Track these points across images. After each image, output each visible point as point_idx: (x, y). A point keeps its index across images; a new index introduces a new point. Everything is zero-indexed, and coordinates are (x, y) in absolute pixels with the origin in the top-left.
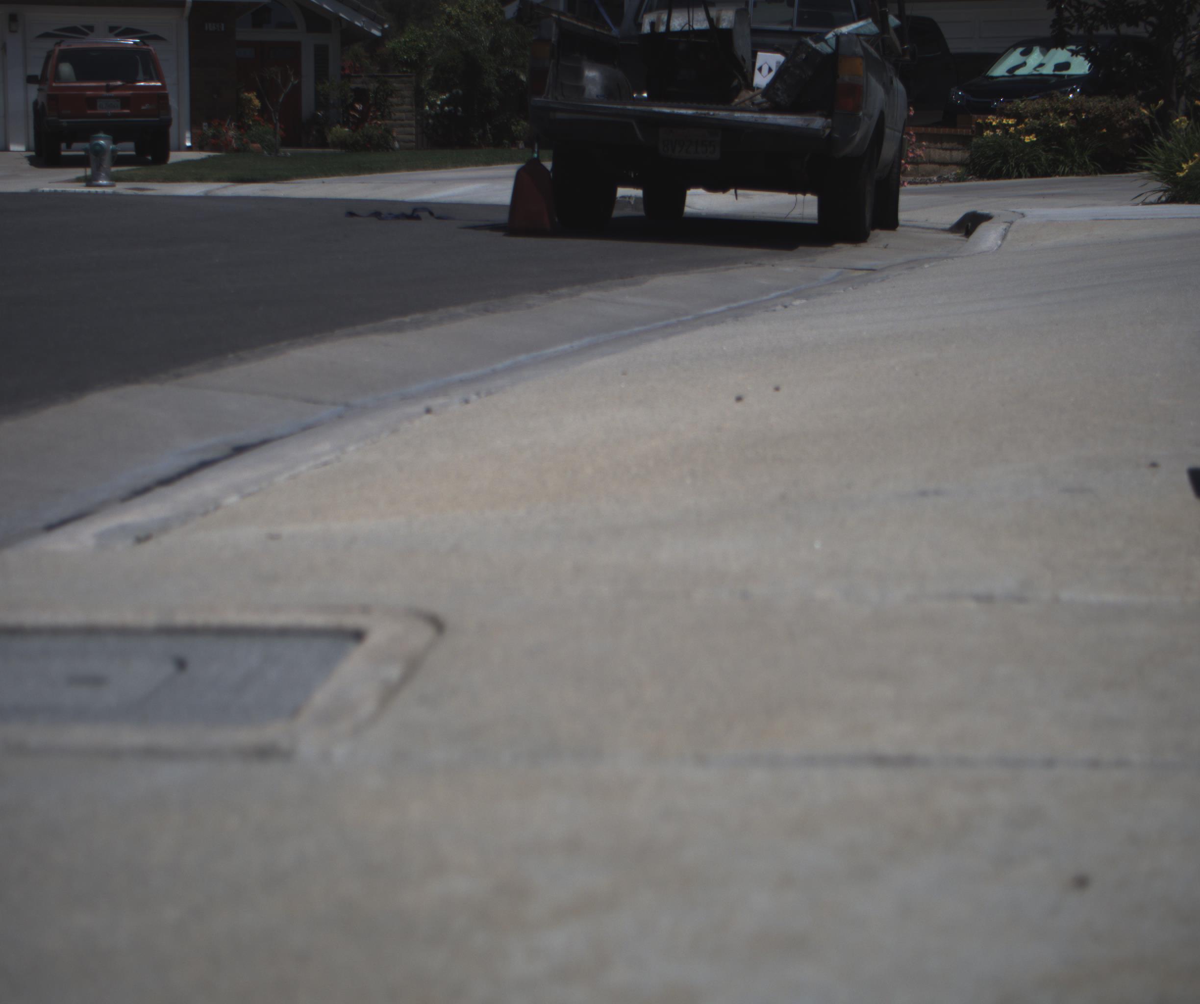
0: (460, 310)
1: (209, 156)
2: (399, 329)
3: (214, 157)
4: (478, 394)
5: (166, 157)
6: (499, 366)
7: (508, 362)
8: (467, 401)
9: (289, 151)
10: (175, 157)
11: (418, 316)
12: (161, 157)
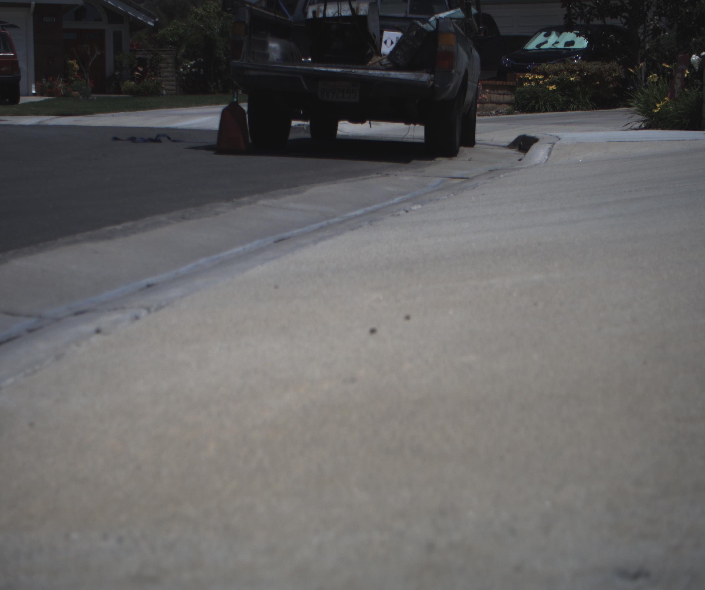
0: (163, 218)
1: (46, 99)
2: (110, 236)
3: (48, 100)
4: (148, 310)
5: (18, 100)
6: (182, 270)
7: (190, 266)
8: (137, 318)
9: (95, 96)
10: (23, 100)
11: (129, 224)
12: (15, 100)
